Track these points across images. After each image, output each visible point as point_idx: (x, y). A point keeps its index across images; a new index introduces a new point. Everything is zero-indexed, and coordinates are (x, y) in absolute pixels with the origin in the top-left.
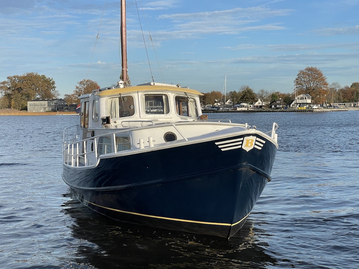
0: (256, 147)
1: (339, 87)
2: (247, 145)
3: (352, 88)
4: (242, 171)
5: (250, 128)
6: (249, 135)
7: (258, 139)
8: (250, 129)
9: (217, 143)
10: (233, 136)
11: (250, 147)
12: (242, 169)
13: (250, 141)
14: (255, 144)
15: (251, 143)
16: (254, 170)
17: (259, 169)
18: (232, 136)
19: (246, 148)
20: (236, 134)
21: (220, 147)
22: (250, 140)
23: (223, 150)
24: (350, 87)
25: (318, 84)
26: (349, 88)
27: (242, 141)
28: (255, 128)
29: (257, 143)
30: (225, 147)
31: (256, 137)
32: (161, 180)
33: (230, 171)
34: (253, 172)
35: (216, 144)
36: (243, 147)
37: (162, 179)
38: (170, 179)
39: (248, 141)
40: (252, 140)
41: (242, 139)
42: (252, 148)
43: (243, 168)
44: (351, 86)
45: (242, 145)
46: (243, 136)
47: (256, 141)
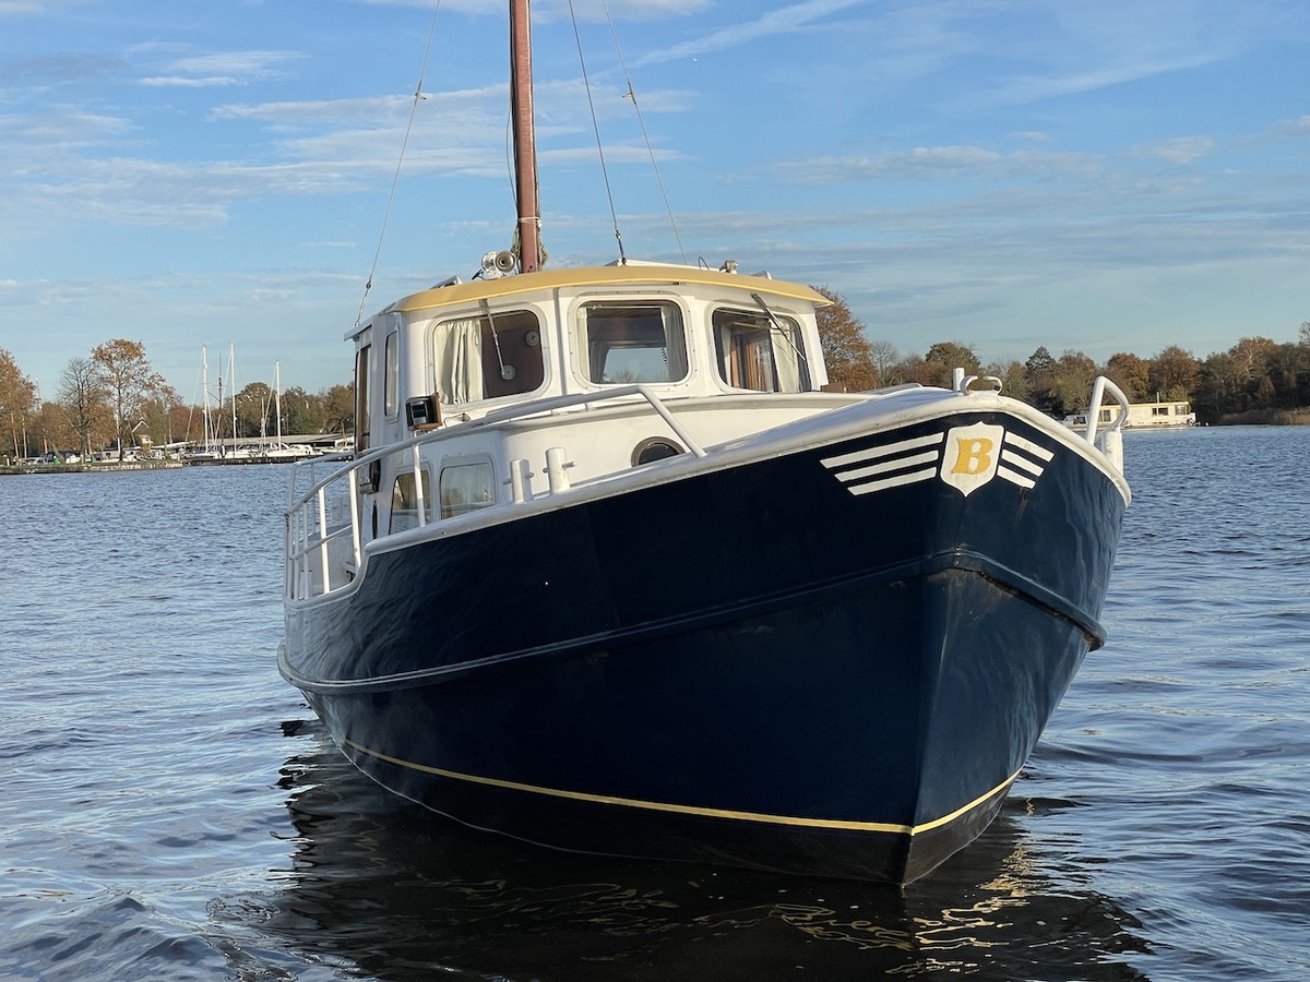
0: (1004, 473)
1: (892, 357)
2: (961, 467)
3: (933, 364)
4: (945, 583)
5: (975, 386)
6: (968, 419)
7: (1012, 438)
8: (974, 394)
9: (828, 463)
10: (897, 427)
11: (976, 472)
12: (944, 575)
13: (976, 448)
14: (1002, 462)
15: (982, 457)
16: (1005, 583)
17: (1030, 581)
18: (893, 424)
19: (957, 478)
20: (909, 416)
21: (842, 477)
22: (974, 441)
23: (856, 491)
24: (924, 358)
25: (833, 348)
26: (921, 362)
27: (941, 447)
28: (997, 388)
29: (1008, 456)
30: (864, 479)
31: (1000, 429)
32: (601, 634)
33: (892, 585)
34: (1001, 592)
35: (827, 467)
36: (946, 477)
37: (608, 632)
38: (640, 628)
39: (964, 446)
40: (987, 444)
41: (938, 438)
42: (985, 478)
43: (951, 571)
44: (929, 356)
45: (938, 464)
46: (941, 424)
47: (1005, 446)
